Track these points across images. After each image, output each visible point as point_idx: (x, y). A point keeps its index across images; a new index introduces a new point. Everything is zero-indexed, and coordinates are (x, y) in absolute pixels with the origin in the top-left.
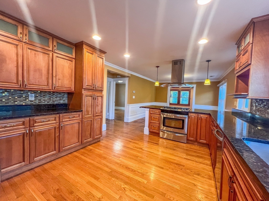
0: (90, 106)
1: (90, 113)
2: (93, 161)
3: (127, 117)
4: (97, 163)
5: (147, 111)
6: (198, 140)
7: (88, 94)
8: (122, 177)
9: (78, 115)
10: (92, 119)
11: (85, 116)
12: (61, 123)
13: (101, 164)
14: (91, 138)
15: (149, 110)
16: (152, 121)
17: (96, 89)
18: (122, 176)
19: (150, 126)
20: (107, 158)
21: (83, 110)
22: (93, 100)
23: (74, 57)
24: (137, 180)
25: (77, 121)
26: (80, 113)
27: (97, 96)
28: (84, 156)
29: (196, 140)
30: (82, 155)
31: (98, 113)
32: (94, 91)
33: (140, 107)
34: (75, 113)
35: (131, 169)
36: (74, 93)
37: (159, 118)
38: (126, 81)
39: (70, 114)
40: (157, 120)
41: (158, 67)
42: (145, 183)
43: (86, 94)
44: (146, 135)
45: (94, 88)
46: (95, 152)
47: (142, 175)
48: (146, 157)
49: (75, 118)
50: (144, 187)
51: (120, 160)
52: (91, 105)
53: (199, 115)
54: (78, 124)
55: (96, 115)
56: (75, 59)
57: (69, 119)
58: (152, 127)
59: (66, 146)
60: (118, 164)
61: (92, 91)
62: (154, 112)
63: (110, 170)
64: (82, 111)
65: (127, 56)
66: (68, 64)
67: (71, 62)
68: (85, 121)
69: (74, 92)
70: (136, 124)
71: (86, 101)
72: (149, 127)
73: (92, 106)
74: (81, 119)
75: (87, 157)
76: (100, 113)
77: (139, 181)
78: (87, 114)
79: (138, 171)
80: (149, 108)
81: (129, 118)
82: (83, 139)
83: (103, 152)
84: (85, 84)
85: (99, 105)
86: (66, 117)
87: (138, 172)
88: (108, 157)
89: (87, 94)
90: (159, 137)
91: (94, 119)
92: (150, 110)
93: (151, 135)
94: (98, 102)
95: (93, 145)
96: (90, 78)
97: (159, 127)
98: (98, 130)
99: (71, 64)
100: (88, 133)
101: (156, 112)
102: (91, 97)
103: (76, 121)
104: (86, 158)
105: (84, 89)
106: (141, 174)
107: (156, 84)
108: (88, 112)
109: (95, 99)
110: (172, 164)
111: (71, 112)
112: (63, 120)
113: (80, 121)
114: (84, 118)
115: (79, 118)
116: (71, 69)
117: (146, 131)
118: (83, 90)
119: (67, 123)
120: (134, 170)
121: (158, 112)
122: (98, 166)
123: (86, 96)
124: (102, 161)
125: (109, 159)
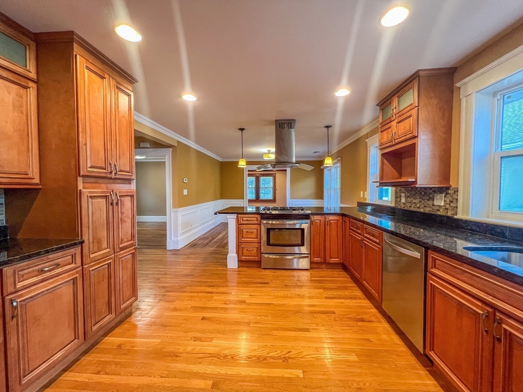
0: (103, 225)
1: (105, 245)
2: (148, 378)
3: (173, 238)
4: (162, 377)
5: (232, 220)
6: (328, 258)
7: (96, 192)
8: (247, 386)
9: (71, 257)
10: (109, 259)
11: (92, 256)
12: (12, 296)
13: (175, 377)
14: (110, 312)
15: (236, 217)
16: (243, 239)
17: (117, 176)
18: (246, 384)
19: (240, 249)
20: (181, 353)
21: (85, 238)
22: (111, 207)
23: (33, 75)
24: (283, 378)
25: (69, 276)
26: (77, 250)
27: (120, 196)
28: (107, 374)
29: (325, 259)
30: (98, 373)
31: (125, 240)
32: (112, 181)
33: (215, 214)
34: (59, 254)
35: (254, 359)
36: (40, 189)
37: (259, 231)
38: (166, 156)
39: (44, 258)
40: (254, 235)
41: (242, 130)
42: (301, 376)
43: (90, 192)
44: (234, 270)
45: (111, 173)
46: (136, 348)
47: (283, 361)
48: (265, 318)
49: (60, 270)
50: (306, 387)
51: (215, 346)
52: (105, 222)
53: (327, 216)
54: (72, 286)
55: (121, 246)
56: (36, 82)
57: (40, 278)
58: (245, 251)
59: (35, 367)
60: (219, 358)
61: (106, 181)
62: (247, 220)
63: (210, 383)
64: (82, 243)
65: (189, 98)
66: (13, 95)
67: (22, 91)
68: (92, 270)
69: (40, 187)
70: (198, 250)
71: (93, 212)
72: (238, 253)
73: (108, 223)
74: (81, 268)
75: (119, 374)
76: (130, 239)
77: (289, 378)
78: (96, 249)
79: (271, 354)
80: (236, 213)
81: (179, 238)
82: (88, 325)
83: (160, 341)
84: (88, 163)
85: (126, 219)
86: (26, 271)
87: (273, 358)
88: (181, 349)
89: (93, 192)
90: (260, 269)
91: (117, 260)
92: (238, 217)
93: (243, 267)
94: (123, 210)
95: (117, 330)
96: (99, 145)
97: (259, 249)
98: (127, 286)
99: (24, 97)
100: (102, 303)
101: (252, 220)
102: (104, 200)
103: (63, 278)
104: (119, 377)
105: (83, 176)
106: (281, 361)
107: (240, 164)
108: (99, 242)
109: (117, 204)
110: (315, 316)
111: (47, 252)
112: (19, 285)
113: (77, 273)
114: (89, 261)
115: (73, 265)
116: (25, 113)
117: (232, 261)
118: (80, 180)
119: (34, 290)
120: (260, 356)
121: (255, 219)
122: (169, 385)
123: (90, 197)
124: (172, 365)
125: (188, 353)
